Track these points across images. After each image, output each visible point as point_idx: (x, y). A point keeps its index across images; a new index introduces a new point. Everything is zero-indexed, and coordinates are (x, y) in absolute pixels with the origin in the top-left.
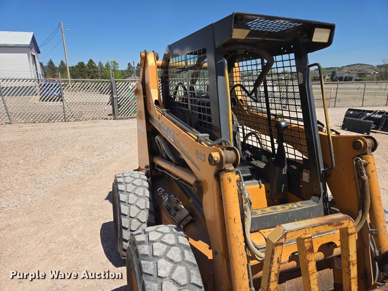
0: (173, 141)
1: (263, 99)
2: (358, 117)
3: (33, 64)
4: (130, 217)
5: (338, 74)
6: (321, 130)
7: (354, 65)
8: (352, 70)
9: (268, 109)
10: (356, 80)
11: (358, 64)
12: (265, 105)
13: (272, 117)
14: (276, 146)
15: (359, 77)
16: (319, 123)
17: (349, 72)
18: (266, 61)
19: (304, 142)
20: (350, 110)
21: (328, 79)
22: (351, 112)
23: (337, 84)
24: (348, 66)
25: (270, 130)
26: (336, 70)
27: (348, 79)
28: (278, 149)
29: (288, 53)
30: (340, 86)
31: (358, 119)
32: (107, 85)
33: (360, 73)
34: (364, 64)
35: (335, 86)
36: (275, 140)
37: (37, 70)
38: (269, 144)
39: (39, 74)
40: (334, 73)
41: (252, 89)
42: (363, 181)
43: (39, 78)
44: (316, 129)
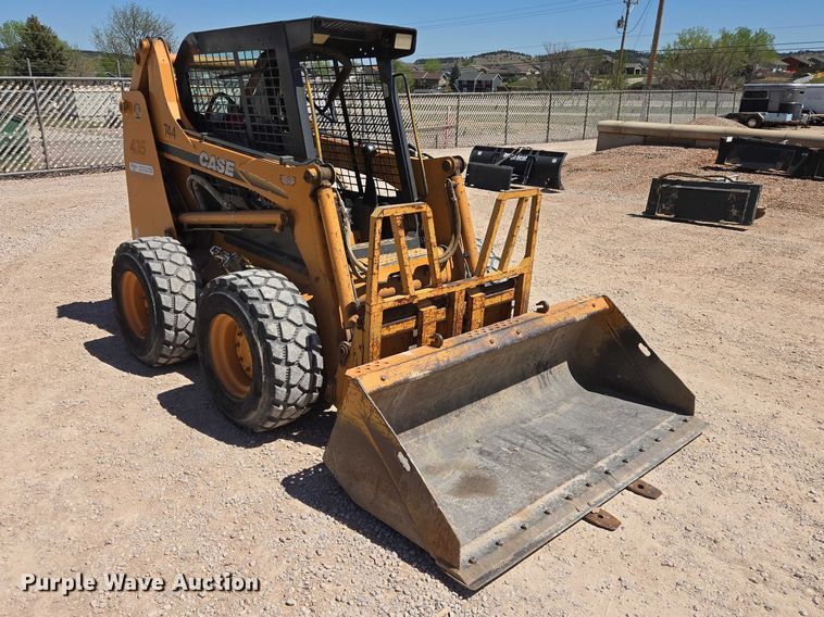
0: (232, 175)
1: (341, 119)
2: (491, 160)
4: (172, 292)
5: (464, 76)
6: (412, 154)
7: (494, 53)
8: (490, 66)
9: (349, 132)
10: (500, 89)
11: (502, 52)
12: (343, 127)
13: (356, 144)
14: (364, 182)
15: (504, 81)
16: (410, 146)
17: (485, 72)
18: (340, 64)
19: (395, 171)
20: (477, 148)
21: (444, 86)
22: (480, 153)
23: (458, 96)
24: (483, 55)
25: (354, 161)
26: (460, 65)
27: (483, 87)
28: (366, 186)
29: (369, 56)
30: (464, 102)
31: (489, 165)
33: (506, 71)
34: (512, 53)
35: (453, 102)
36: (362, 176)
38: (354, 181)
40: (455, 73)
41: (323, 103)
42: (453, 203)
44: (408, 154)
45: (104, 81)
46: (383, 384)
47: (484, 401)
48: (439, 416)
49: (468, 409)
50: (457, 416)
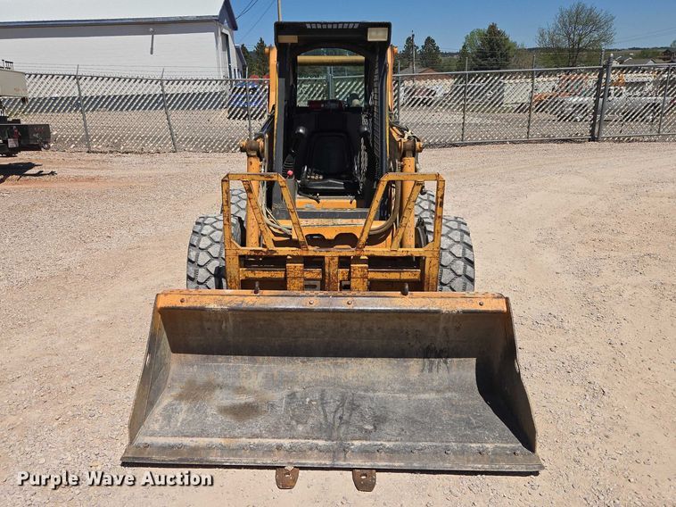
3: (224, 50)
32: (320, 88)
37: (229, 62)
39: (232, 70)
43: (233, 77)
45: (452, 75)
46: (179, 305)
47: (340, 360)
48: (285, 356)
49: (319, 361)
50: (303, 362)
